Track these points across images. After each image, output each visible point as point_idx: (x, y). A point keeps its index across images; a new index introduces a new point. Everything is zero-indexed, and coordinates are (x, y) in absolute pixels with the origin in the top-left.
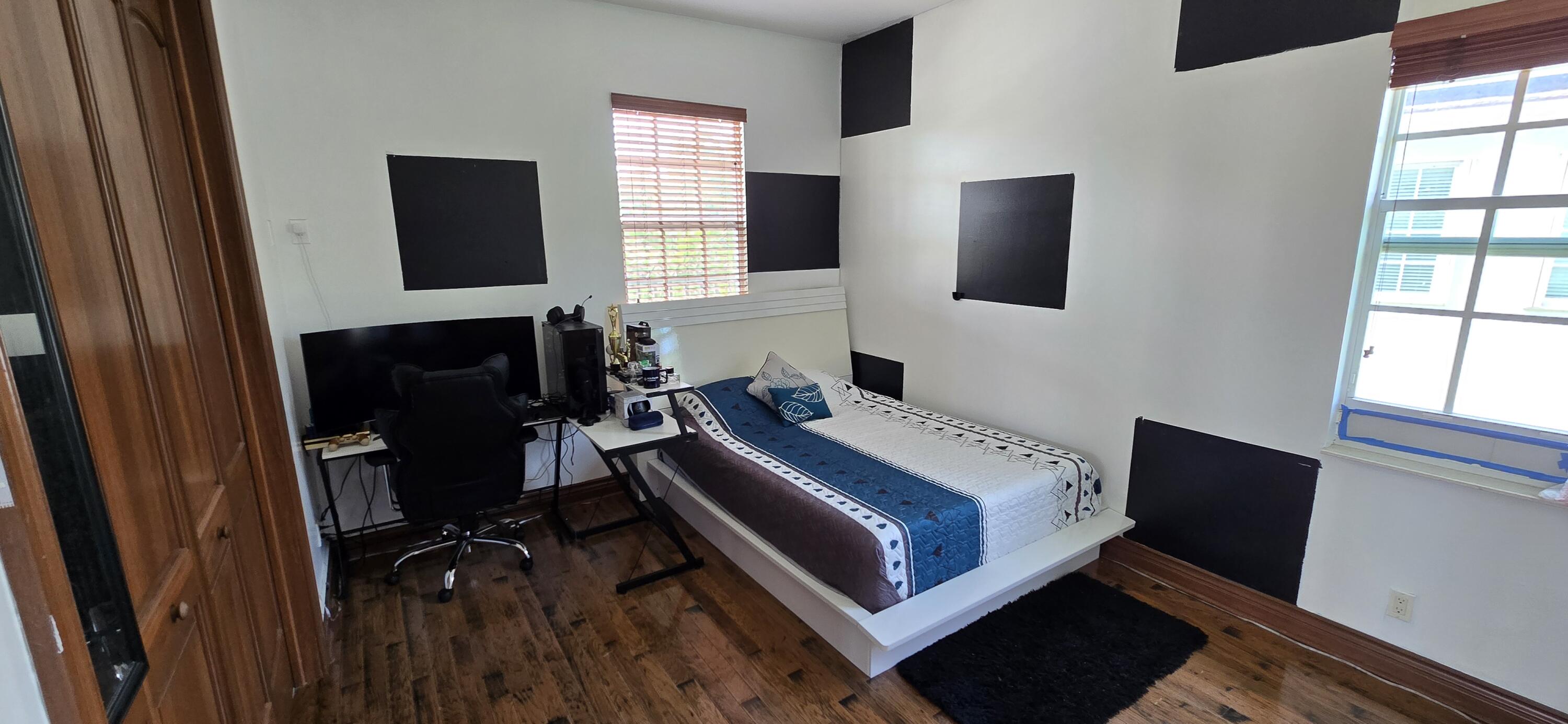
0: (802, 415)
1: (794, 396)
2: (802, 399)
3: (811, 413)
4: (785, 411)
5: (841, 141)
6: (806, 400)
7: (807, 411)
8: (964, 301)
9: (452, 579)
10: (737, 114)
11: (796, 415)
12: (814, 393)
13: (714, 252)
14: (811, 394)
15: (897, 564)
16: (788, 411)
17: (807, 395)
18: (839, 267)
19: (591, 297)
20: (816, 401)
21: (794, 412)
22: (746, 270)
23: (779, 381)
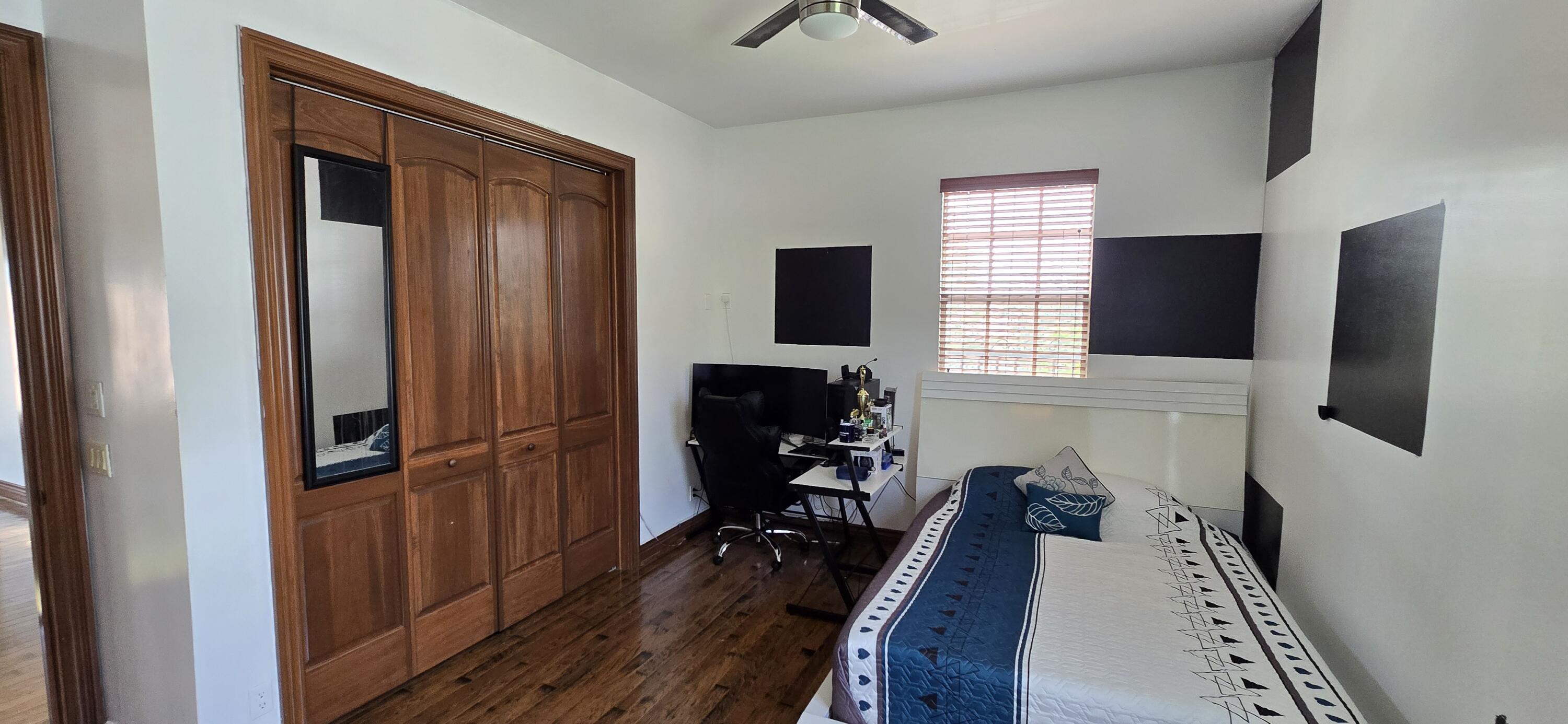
0: (1047, 524)
1: (1048, 500)
2: (1057, 505)
3: (1063, 527)
4: (1029, 513)
5: (1266, 184)
6: (1062, 509)
7: (1056, 522)
8: (1334, 424)
9: (724, 550)
10: (1089, 176)
11: (1039, 522)
12: (1080, 505)
13: (1045, 328)
14: (1073, 504)
15: (864, 680)
16: (1032, 514)
17: (1066, 503)
18: (1252, 359)
19: (876, 360)
20: (1076, 514)
21: (1039, 517)
22: (1087, 351)
23: (1052, 480)
